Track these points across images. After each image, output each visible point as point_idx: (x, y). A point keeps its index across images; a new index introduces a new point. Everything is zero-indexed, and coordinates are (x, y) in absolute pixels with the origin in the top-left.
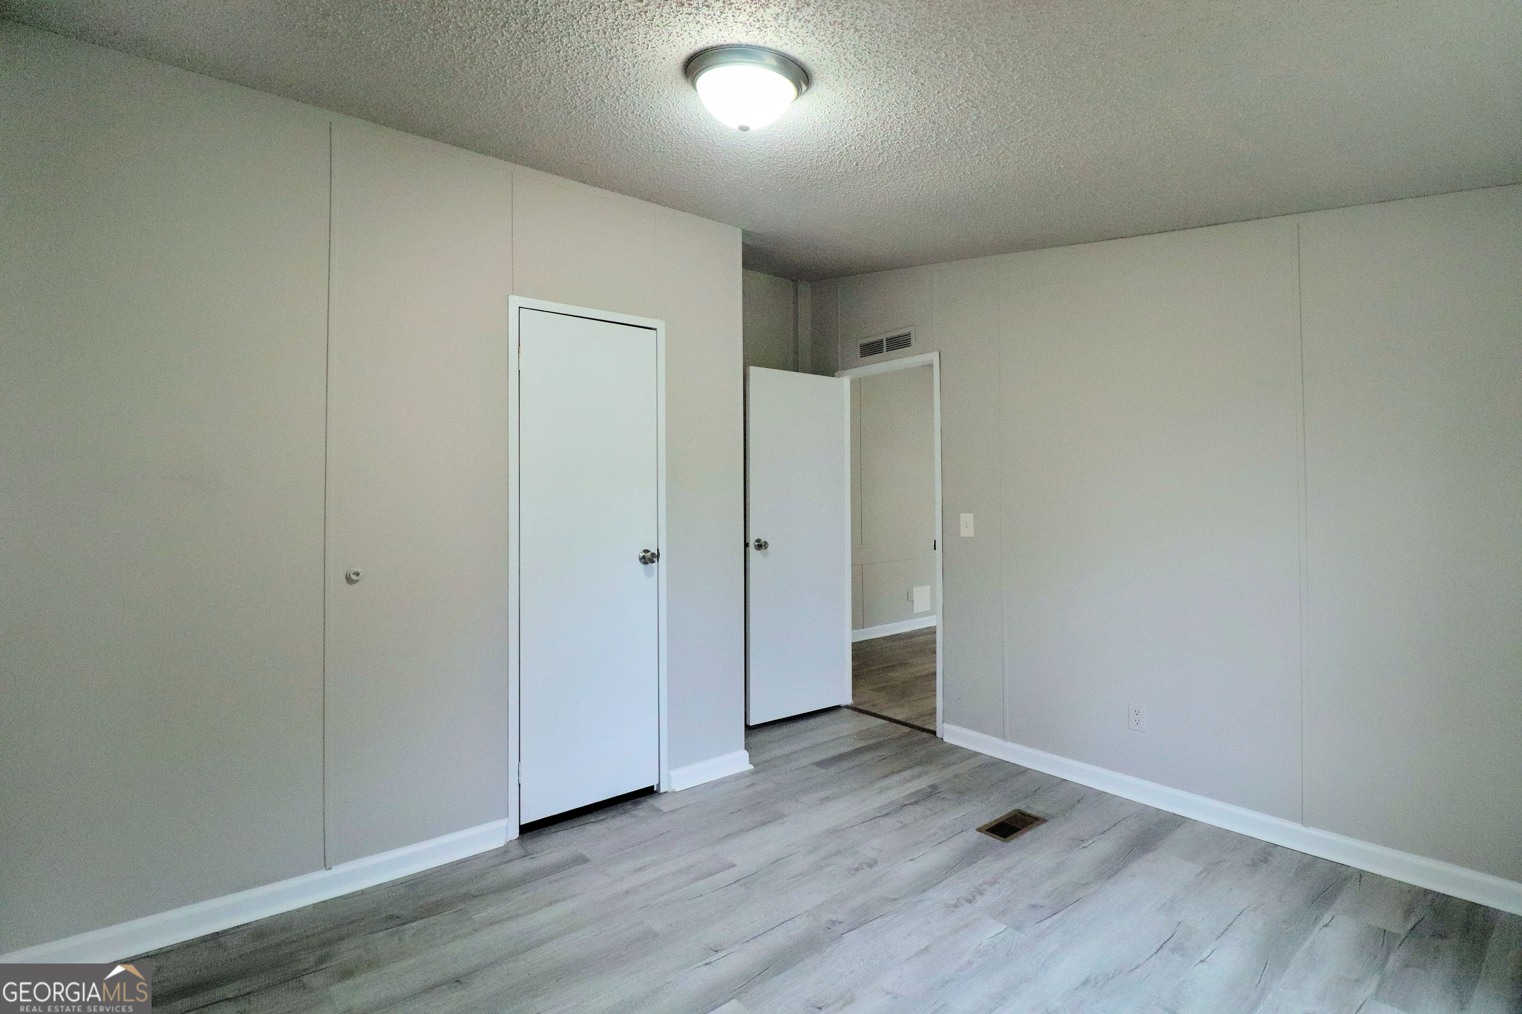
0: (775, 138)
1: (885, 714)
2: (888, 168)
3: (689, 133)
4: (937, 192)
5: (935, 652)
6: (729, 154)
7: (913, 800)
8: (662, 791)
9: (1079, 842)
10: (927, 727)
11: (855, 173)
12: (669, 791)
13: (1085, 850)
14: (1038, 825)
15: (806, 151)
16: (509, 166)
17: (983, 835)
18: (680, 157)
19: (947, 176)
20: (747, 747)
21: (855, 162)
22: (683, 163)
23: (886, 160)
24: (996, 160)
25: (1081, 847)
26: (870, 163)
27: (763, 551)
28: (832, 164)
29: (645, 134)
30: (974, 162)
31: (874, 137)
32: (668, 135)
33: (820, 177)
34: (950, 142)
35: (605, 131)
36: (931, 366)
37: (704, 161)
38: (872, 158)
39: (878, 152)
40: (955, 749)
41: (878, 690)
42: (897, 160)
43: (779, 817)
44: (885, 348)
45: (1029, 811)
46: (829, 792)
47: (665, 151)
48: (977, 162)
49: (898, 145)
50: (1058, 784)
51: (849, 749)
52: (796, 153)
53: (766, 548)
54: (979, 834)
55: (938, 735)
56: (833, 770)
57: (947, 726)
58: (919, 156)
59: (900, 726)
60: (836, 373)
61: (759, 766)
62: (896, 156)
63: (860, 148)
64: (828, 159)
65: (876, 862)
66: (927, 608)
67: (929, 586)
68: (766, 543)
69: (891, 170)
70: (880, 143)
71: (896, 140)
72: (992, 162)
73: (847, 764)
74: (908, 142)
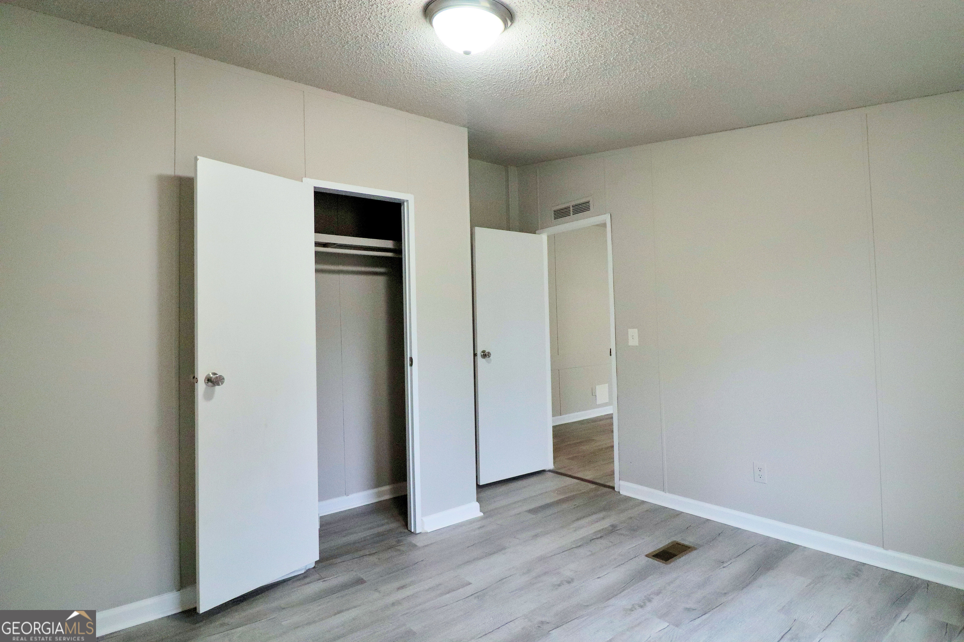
0: (490, 61)
1: (576, 475)
2: (570, 81)
3: (429, 59)
4: (606, 97)
5: (612, 432)
6: (457, 73)
7: (599, 536)
8: (417, 532)
9: (721, 563)
10: (608, 484)
11: (547, 85)
12: (422, 532)
13: (724, 569)
14: (690, 552)
15: (512, 70)
16: (301, 86)
17: (650, 559)
18: (422, 77)
19: (613, 86)
20: (478, 500)
21: (547, 77)
22: (424, 81)
23: (569, 75)
24: (648, 73)
25: (722, 567)
26: (558, 78)
27: (487, 359)
28: (530, 79)
29: (398, 60)
30: (632, 75)
31: (560, 58)
32: (414, 60)
33: (523, 89)
34: (614, 61)
35: (369, 59)
36: (604, 225)
37: (440, 80)
38: (559, 74)
39: (563, 70)
40: (628, 499)
41: (572, 459)
42: (577, 75)
43: (501, 549)
44: (571, 212)
45: (683, 542)
46: (539, 530)
47: (412, 72)
48: (634, 75)
49: (577, 64)
50: (705, 522)
51: (552, 501)
52: (505, 71)
53: (489, 357)
54: (647, 559)
55: (616, 489)
56: (540, 515)
57: (622, 483)
58: (592, 71)
59: (589, 484)
60: (537, 232)
61: (487, 514)
62: (576, 72)
63: (550, 66)
64: (527, 76)
65: (572, 580)
66: (607, 400)
67: (607, 385)
68: (489, 353)
69: (573, 82)
70: (564, 63)
71: (575, 60)
72: (645, 74)
73: (549, 512)
74: (584, 61)
